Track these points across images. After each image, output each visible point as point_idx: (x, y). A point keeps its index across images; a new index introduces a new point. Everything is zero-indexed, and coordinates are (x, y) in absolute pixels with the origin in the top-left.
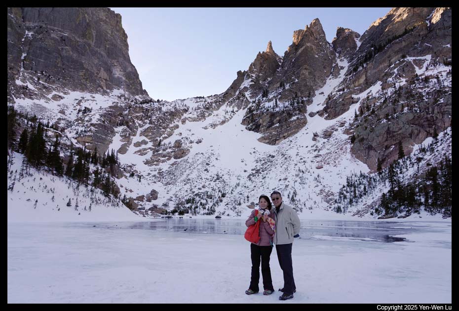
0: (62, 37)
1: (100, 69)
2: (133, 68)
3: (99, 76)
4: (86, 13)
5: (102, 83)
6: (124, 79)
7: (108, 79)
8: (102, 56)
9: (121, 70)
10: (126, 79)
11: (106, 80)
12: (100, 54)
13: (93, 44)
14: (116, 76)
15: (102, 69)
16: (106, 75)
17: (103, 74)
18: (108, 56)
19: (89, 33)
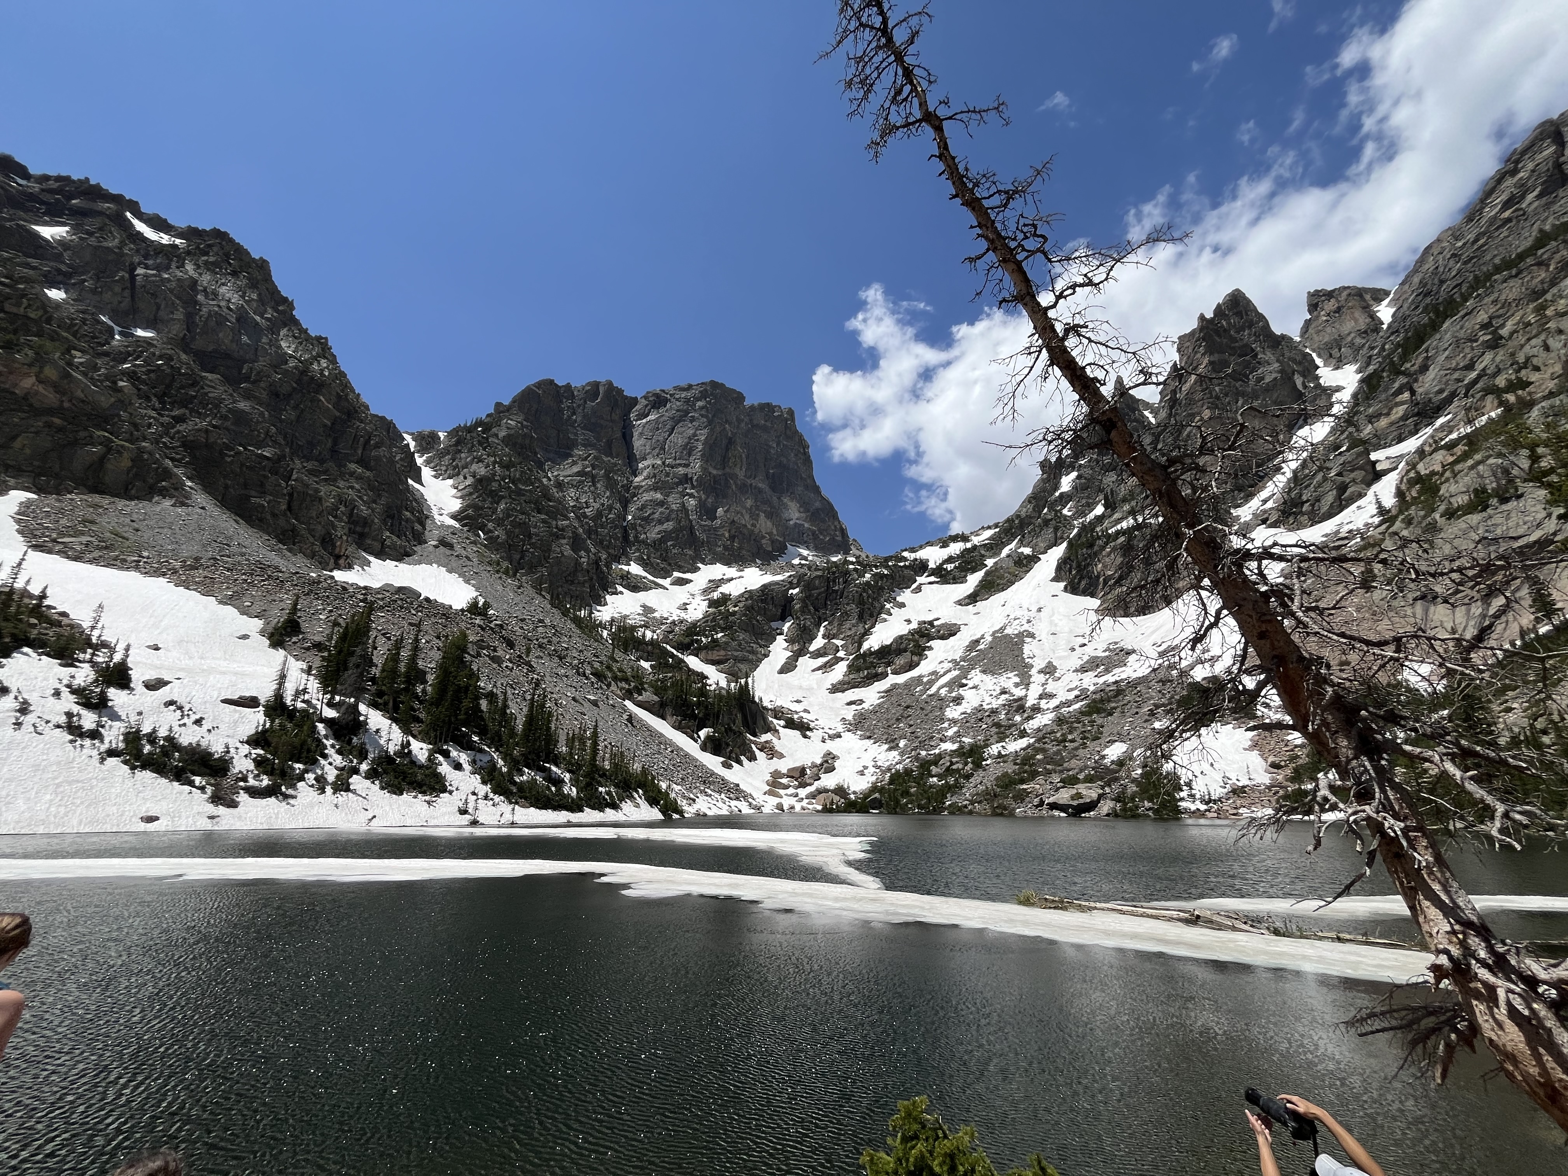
1: (758, 515)
2: (826, 502)
3: (756, 529)
4: (727, 421)
5: (764, 541)
6: (806, 525)
7: (776, 532)
8: (760, 491)
9: (801, 509)
10: (812, 524)
11: (770, 534)
12: (756, 487)
13: (741, 474)
14: (791, 523)
15: (762, 515)
16: (769, 524)
17: (764, 525)
18: (773, 489)
19: (735, 457)
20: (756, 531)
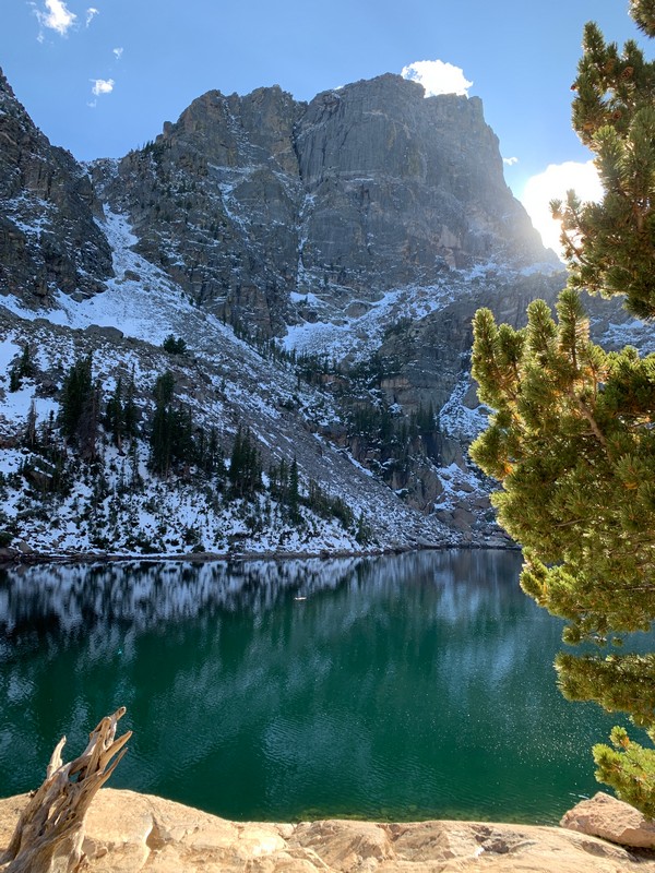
0: (362, 187)
7: (459, 246)
8: (444, 201)
11: (455, 249)
12: (438, 197)
13: (422, 181)
14: (478, 234)
16: (453, 238)
17: (448, 238)
19: (414, 162)
20: (439, 245)
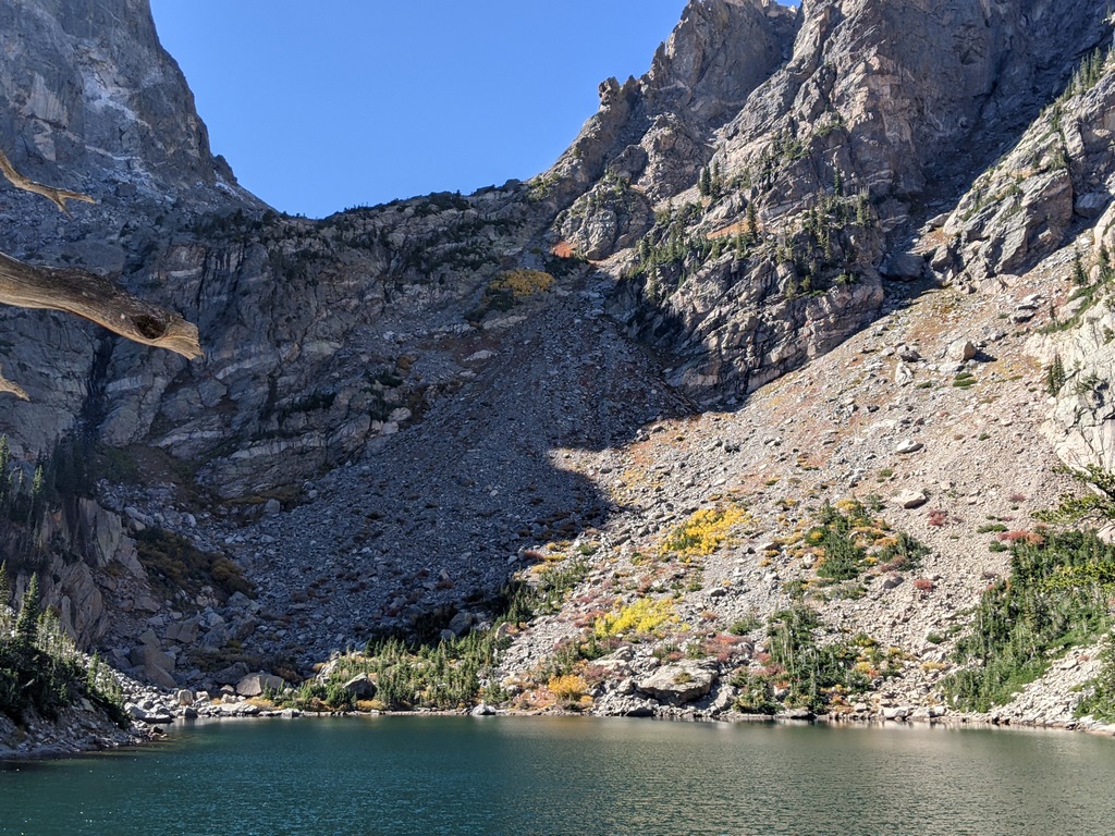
1: (32, 79)
2: (170, 70)
3: (26, 110)
5: (38, 138)
6: (131, 115)
7: (65, 122)
9: (121, 79)
10: (141, 116)
11: (56, 125)
14: (98, 104)
15: (40, 80)
16: (54, 102)
17: (44, 102)
18: (65, 25)
